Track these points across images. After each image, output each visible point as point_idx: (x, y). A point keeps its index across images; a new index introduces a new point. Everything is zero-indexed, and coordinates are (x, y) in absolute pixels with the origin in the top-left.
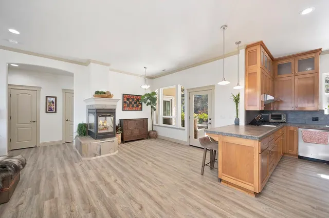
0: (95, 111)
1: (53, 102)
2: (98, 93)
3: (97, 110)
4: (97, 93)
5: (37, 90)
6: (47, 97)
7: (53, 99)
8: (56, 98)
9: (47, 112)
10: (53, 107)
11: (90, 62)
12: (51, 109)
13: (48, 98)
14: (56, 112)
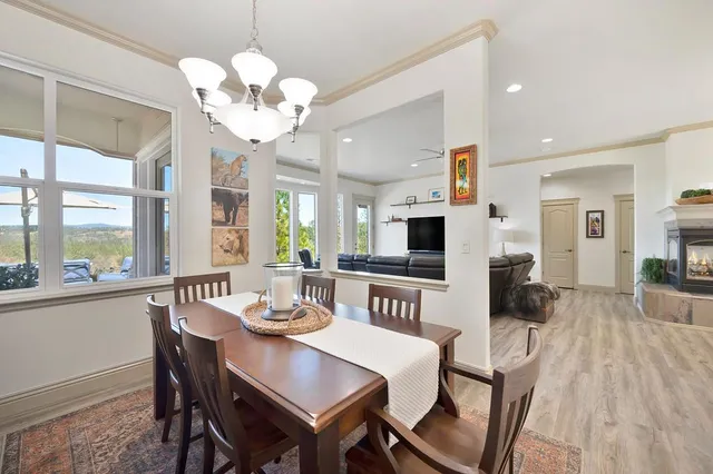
0: (678, 233)
1: (597, 220)
2: (689, 196)
3: (682, 230)
4: (686, 195)
5: (574, 202)
6: (588, 212)
7: (598, 215)
8: (602, 212)
9: (588, 237)
10: (598, 228)
11: (668, 134)
12: (594, 232)
13: (590, 215)
14: (602, 236)
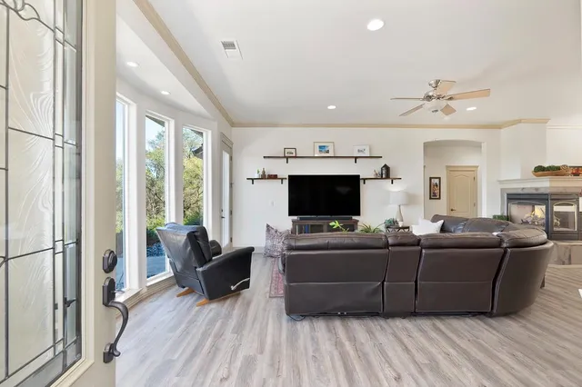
2: (542, 170)
3: (551, 195)
4: (539, 169)
6: (431, 178)
7: (437, 181)
8: (440, 178)
9: (430, 198)
12: (435, 195)
14: (439, 198)
